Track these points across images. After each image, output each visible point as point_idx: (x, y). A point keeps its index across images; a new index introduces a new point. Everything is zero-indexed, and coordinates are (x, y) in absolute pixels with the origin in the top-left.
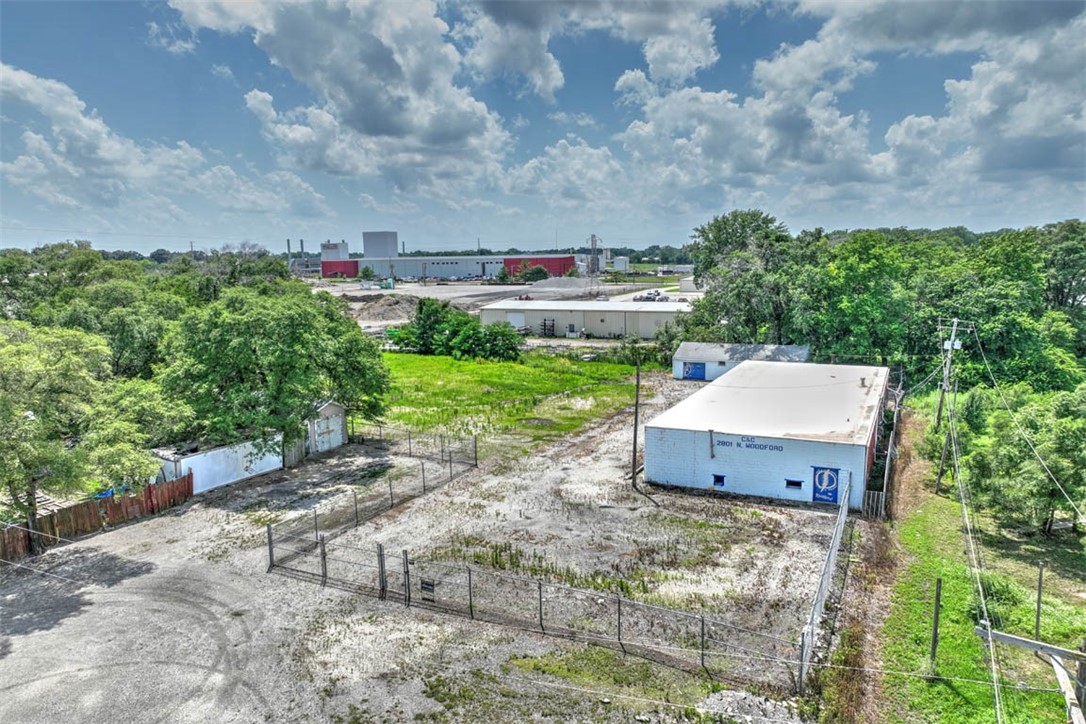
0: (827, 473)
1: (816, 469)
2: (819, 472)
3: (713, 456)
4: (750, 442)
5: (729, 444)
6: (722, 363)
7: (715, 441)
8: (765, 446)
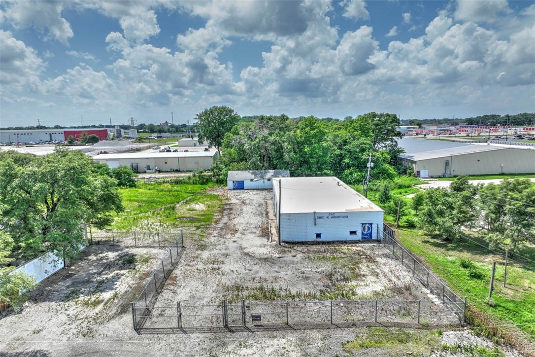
0: (367, 225)
1: (363, 224)
2: (364, 226)
3: (315, 225)
4: (333, 216)
5: (323, 218)
6: (252, 180)
7: (316, 217)
8: (340, 217)
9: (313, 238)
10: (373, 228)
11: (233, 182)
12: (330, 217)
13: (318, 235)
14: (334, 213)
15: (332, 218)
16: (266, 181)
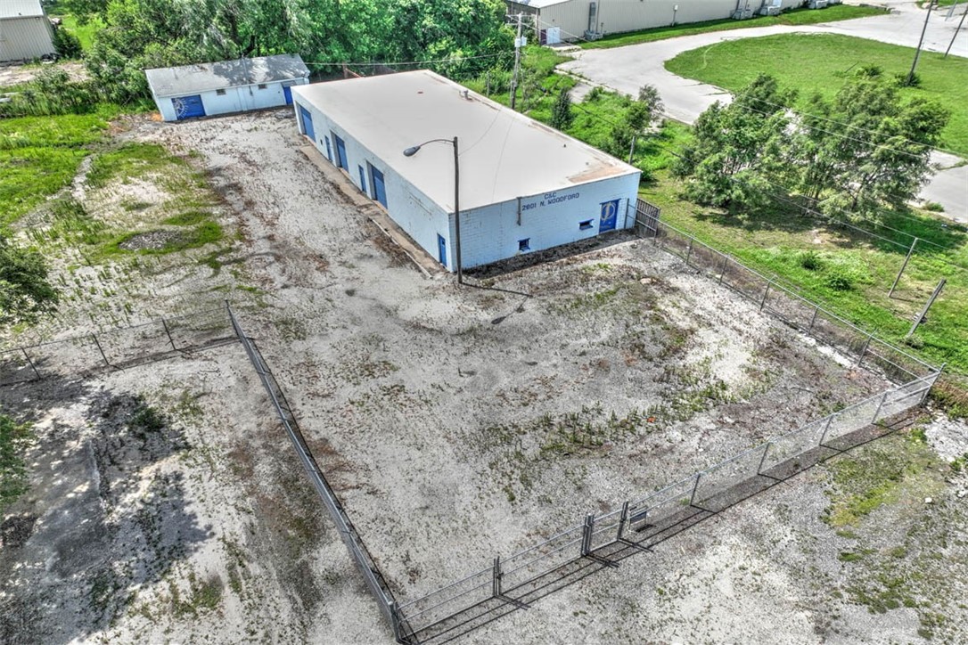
0: (610, 204)
1: (603, 204)
2: (604, 207)
3: (519, 223)
4: (552, 198)
5: (533, 206)
6: (221, 92)
7: (521, 206)
8: (564, 198)
9: (514, 250)
10: (619, 209)
11: (173, 100)
12: (546, 202)
13: (523, 244)
14: (555, 192)
15: (550, 203)
16: (255, 90)
